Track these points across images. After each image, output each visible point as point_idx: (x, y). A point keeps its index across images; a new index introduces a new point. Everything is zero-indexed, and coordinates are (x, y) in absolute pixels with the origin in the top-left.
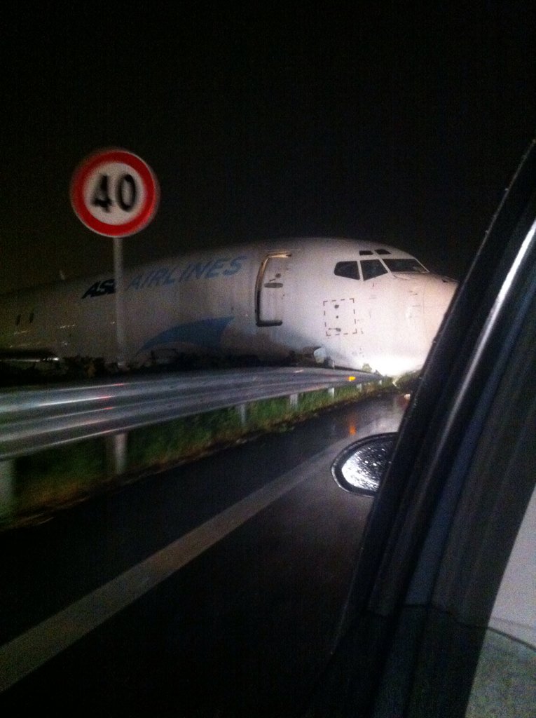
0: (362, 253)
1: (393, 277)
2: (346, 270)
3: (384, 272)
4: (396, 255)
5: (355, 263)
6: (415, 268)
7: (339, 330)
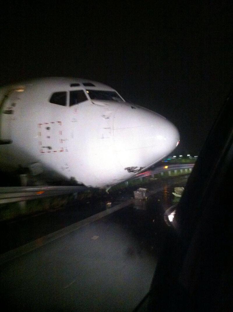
0: (72, 85)
1: (92, 104)
3: (86, 100)
4: (99, 87)
5: (65, 93)
6: (114, 98)
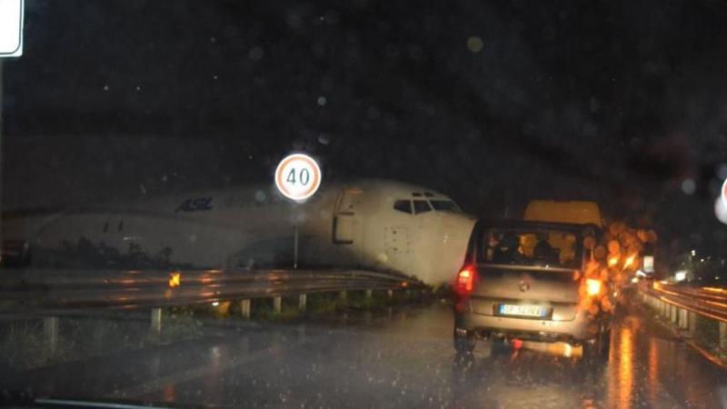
1: (436, 214)
2: (403, 207)
3: (429, 209)
4: (440, 197)
5: (409, 202)
7: (395, 249)
